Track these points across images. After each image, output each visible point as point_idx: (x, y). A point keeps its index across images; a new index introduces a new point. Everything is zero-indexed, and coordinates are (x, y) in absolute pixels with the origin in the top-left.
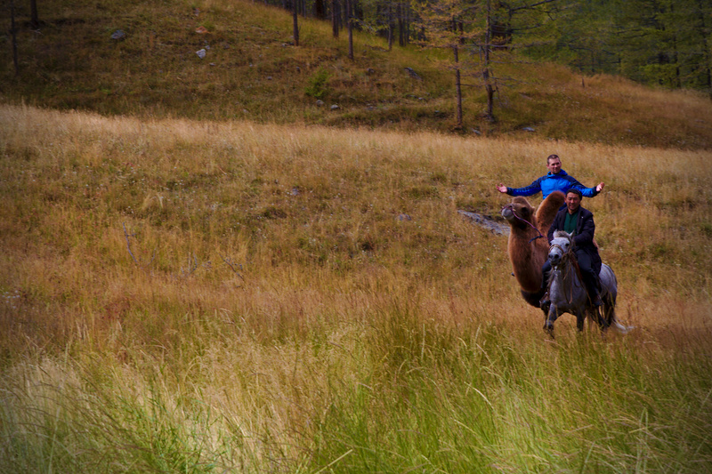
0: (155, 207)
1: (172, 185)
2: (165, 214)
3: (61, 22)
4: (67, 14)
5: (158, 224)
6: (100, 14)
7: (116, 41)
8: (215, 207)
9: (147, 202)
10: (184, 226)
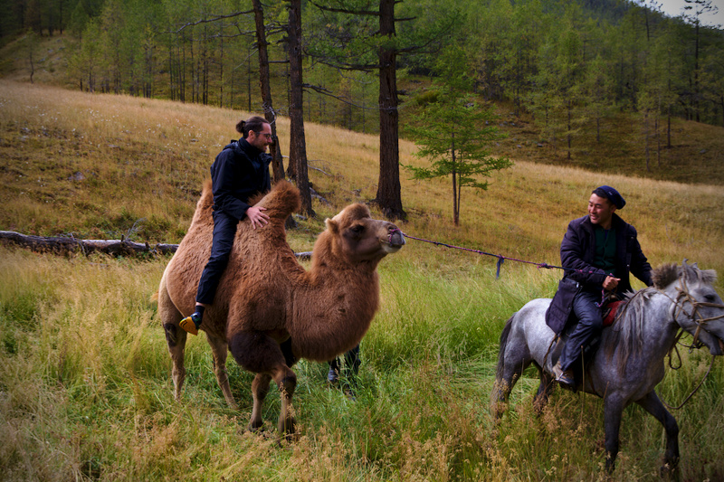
0: (684, 219)
1: (694, 211)
2: (688, 222)
3: (679, 146)
4: (682, 143)
5: (684, 226)
6: (696, 143)
7: (701, 154)
8: (710, 220)
9: (681, 217)
10: (695, 226)
